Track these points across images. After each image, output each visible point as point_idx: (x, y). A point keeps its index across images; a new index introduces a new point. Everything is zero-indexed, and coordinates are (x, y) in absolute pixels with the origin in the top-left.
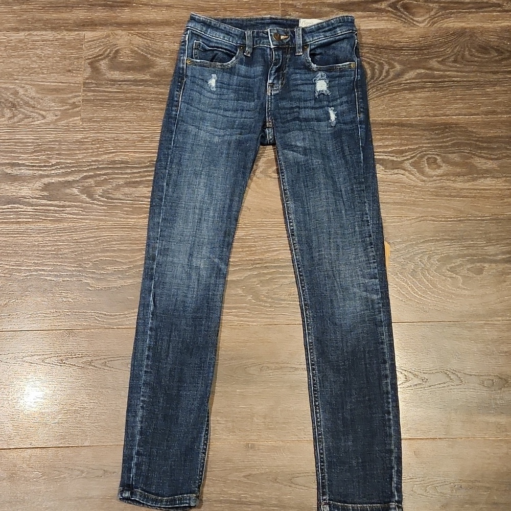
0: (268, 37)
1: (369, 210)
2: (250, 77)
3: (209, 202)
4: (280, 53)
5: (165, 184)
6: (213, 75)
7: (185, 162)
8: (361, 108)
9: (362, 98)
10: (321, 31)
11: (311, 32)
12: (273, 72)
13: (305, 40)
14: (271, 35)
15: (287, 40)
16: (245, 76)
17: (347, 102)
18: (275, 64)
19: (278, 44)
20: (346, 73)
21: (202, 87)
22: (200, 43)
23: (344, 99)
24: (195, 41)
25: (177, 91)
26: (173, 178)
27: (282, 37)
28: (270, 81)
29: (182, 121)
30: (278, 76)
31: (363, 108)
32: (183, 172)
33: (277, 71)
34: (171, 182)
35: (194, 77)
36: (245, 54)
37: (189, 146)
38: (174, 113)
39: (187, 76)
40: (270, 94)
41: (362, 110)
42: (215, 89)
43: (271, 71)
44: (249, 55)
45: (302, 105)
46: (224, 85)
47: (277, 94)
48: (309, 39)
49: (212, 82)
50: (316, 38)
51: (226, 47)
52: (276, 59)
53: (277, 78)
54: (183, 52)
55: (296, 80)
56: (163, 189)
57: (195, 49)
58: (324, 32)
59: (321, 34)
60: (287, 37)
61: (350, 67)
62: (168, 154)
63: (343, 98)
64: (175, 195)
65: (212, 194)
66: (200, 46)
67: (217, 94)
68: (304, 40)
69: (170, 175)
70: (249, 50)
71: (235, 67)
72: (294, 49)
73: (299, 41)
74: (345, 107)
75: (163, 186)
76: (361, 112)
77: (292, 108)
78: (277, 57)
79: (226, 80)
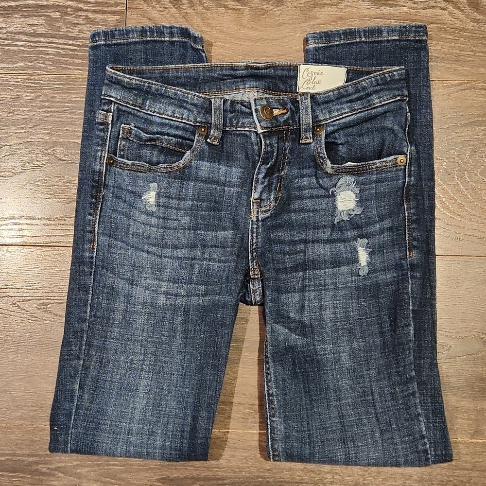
0: (252, 114)
1: (428, 428)
2: (217, 183)
3: (154, 419)
4: (274, 140)
5: (77, 387)
6: (151, 185)
7: (112, 344)
8: (414, 239)
9: (415, 221)
10: (344, 100)
11: (327, 102)
12: (261, 176)
13: (317, 117)
14: (256, 110)
15: (286, 117)
16: (208, 181)
17: (390, 229)
18: (265, 162)
19: (269, 125)
20: (390, 175)
21: (131, 205)
22: (131, 129)
23: (387, 223)
24: (123, 125)
25: (90, 214)
26: (93, 373)
27: (276, 112)
28: (255, 195)
29: (103, 267)
30: (270, 184)
31: (418, 240)
32: (108, 362)
33: (269, 173)
34: (89, 382)
35: (120, 187)
36: (208, 140)
37: (118, 316)
38: (87, 254)
39: (106, 186)
40: (255, 219)
41: (415, 243)
42: (154, 209)
43: (258, 173)
44: (216, 143)
45: (310, 235)
46: (171, 201)
47: (268, 218)
48: (324, 114)
49: (151, 197)
50: (337, 114)
51: (177, 133)
52: (266, 153)
53: (268, 188)
54: (100, 142)
55: (301, 189)
56: (72, 396)
57: (123, 138)
58: (351, 101)
59: (345, 106)
60: (285, 111)
61: (395, 165)
62: (82, 330)
63: (385, 222)
64: (94, 407)
65: (160, 405)
66: (130, 133)
67: (159, 218)
68: (315, 117)
69: (86, 368)
70: (216, 134)
71: (191, 166)
72: (298, 133)
73: (306, 118)
74: (386, 237)
75: (73, 391)
76: (414, 247)
77: (293, 243)
78: (269, 149)
79: (173, 191)
